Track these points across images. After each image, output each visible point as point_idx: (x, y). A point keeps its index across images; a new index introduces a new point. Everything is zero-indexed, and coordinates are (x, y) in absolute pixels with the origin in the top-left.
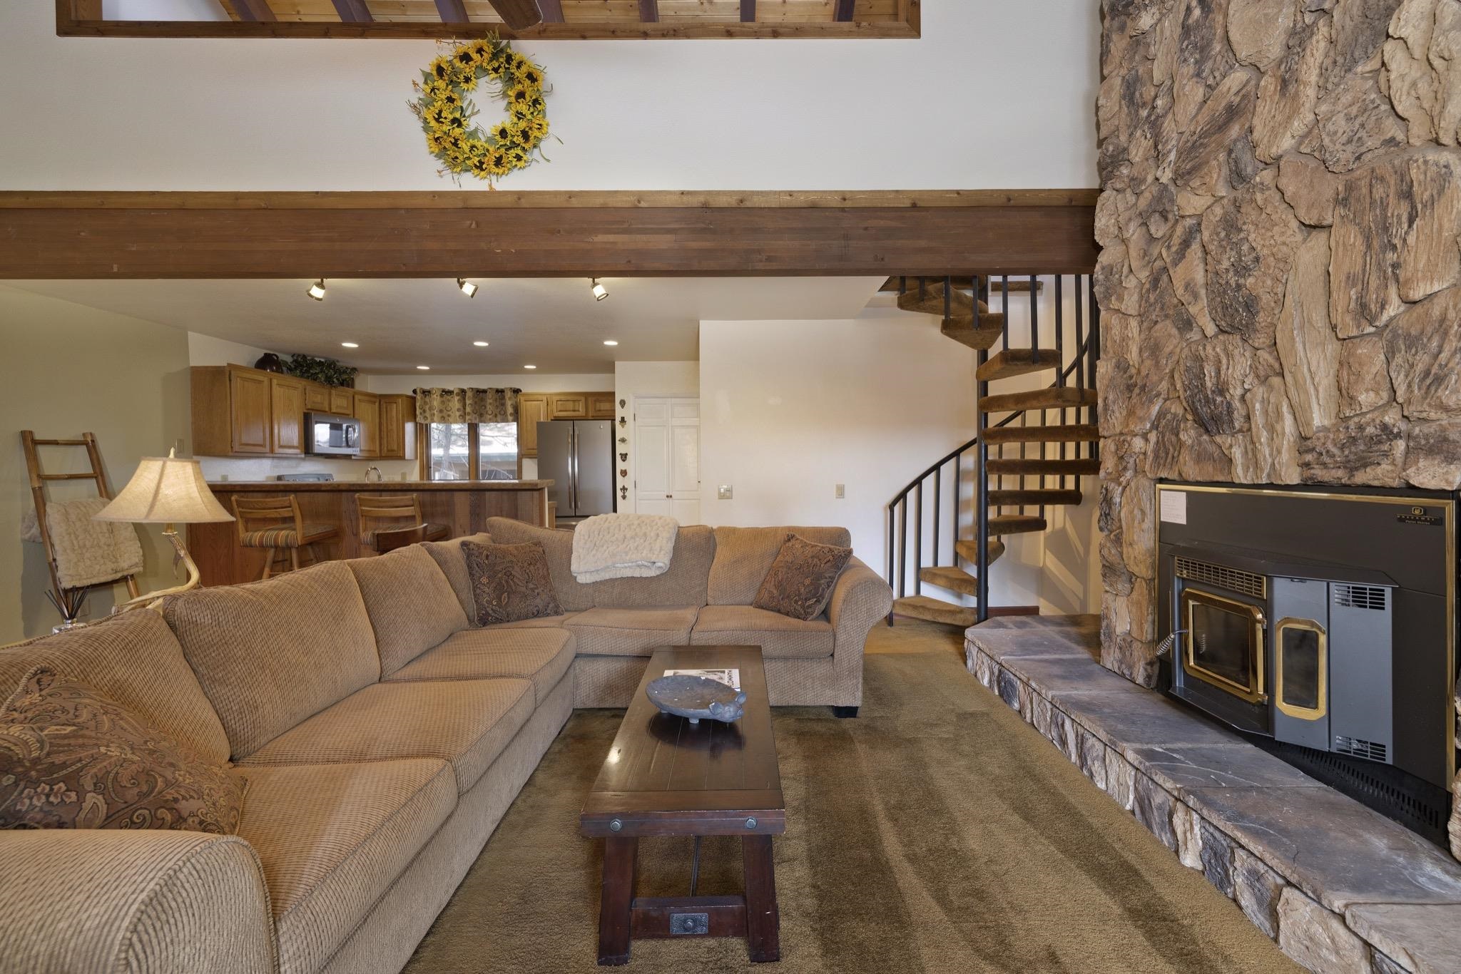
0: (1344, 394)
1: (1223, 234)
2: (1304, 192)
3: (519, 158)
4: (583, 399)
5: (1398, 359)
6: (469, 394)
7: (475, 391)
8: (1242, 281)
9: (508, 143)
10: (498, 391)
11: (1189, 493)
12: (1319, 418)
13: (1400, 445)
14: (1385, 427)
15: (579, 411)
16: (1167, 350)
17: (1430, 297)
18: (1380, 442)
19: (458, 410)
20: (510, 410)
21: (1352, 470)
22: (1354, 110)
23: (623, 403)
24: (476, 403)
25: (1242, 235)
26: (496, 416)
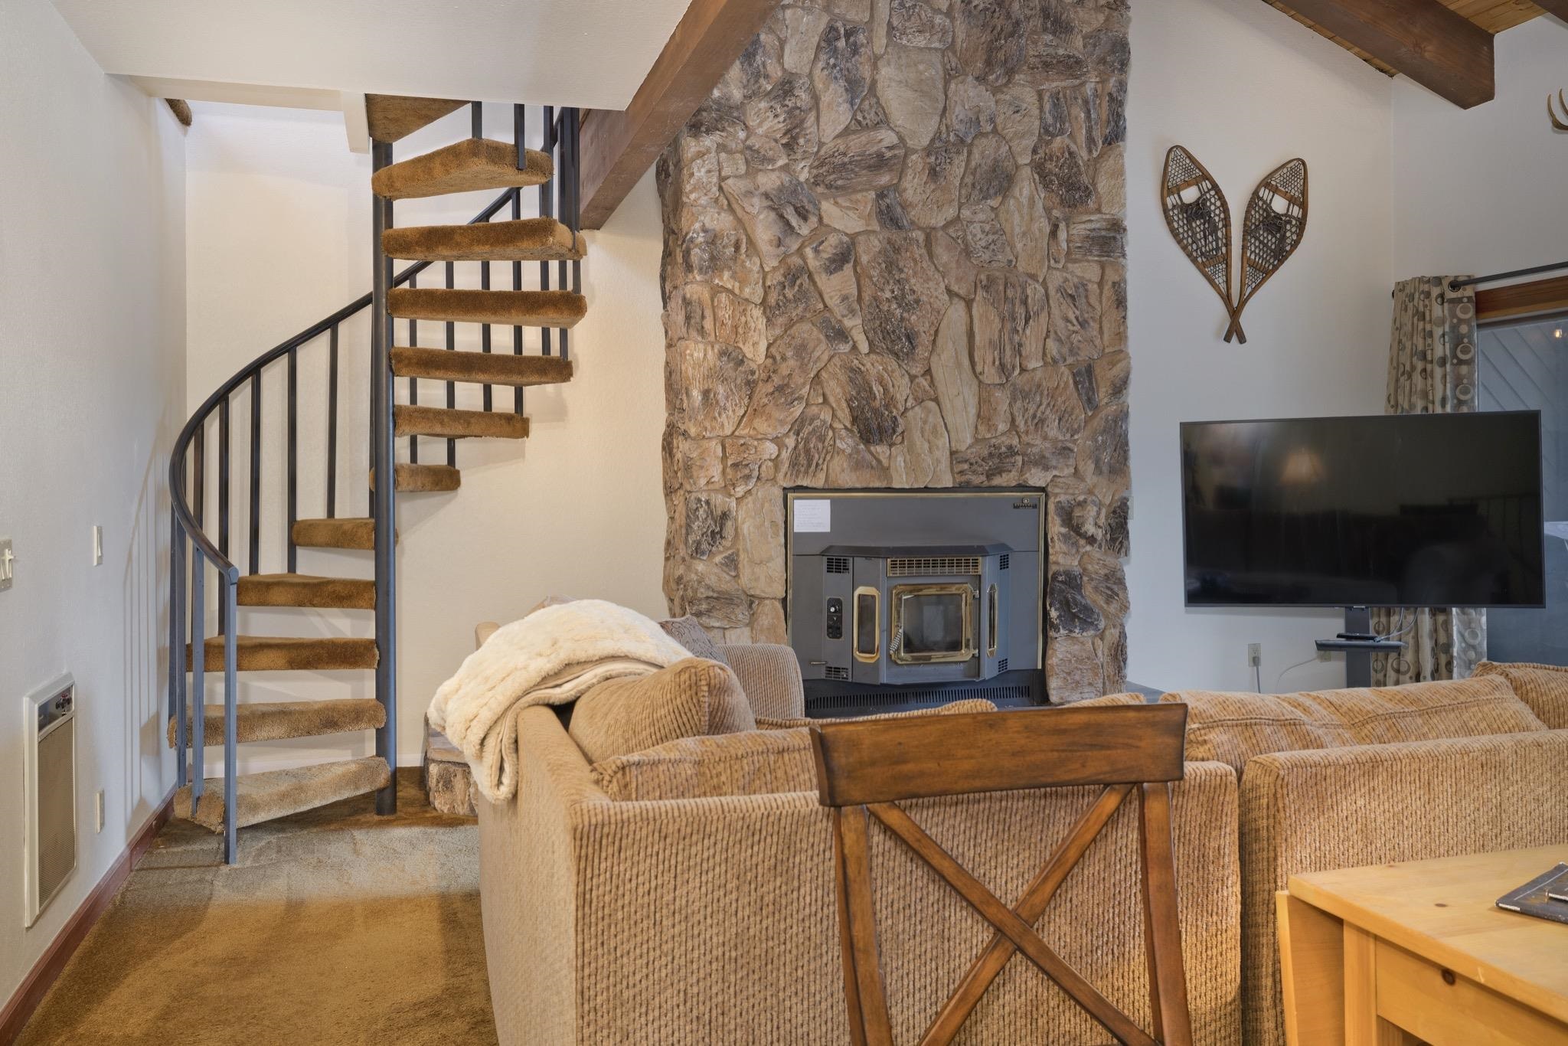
0: (984, 421)
1: (884, 266)
2: (954, 265)
5: (1019, 404)
8: (905, 315)
11: (834, 502)
12: (967, 438)
13: (1019, 459)
14: (1010, 447)
17: (1034, 370)
18: (1007, 457)
21: (991, 477)
22: (987, 228)
25: (903, 276)
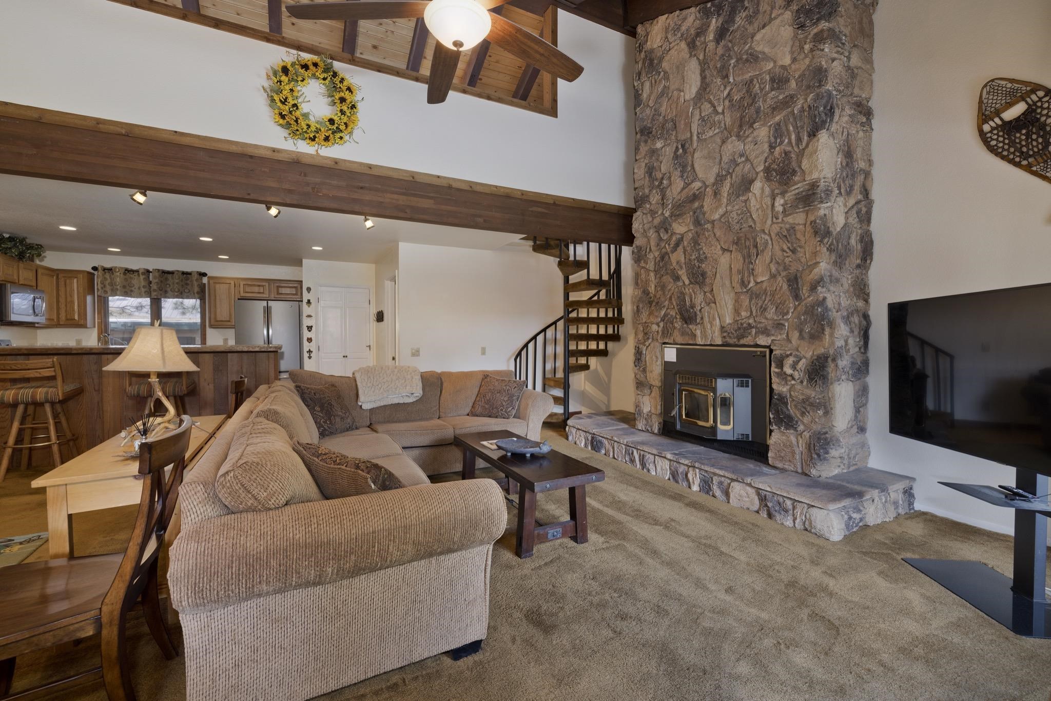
0: (737, 311)
1: (692, 245)
2: (723, 236)
3: (341, 138)
4: (267, 284)
5: (753, 301)
6: (155, 274)
7: (160, 272)
8: (700, 265)
9: (335, 128)
10: (183, 273)
11: (677, 348)
12: (728, 320)
13: (754, 331)
14: (749, 324)
15: (263, 293)
16: (669, 288)
17: (762, 282)
18: (748, 329)
19: (144, 287)
20: (196, 289)
21: (739, 340)
22: (739, 212)
23: (309, 289)
24: (161, 282)
25: (700, 247)
26: (181, 293)
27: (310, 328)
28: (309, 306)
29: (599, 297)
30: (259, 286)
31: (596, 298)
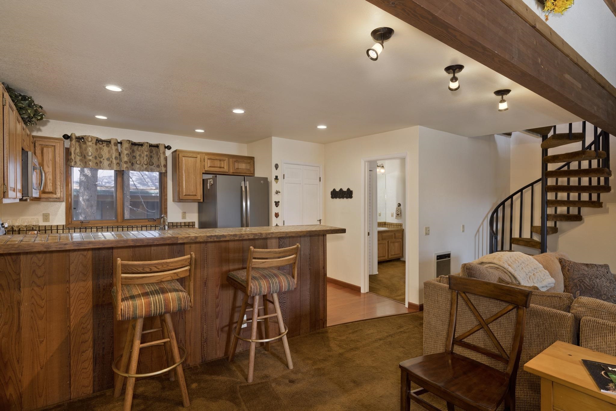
4: (229, 159)
6: (126, 145)
7: (130, 144)
10: (151, 146)
15: (223, 168)
23: (277, 166)
24: (130, 153)
27: (277, 204)
28: (277, 182)
29: (569, 167)
30: (220, 160)
31: (566, 168)
